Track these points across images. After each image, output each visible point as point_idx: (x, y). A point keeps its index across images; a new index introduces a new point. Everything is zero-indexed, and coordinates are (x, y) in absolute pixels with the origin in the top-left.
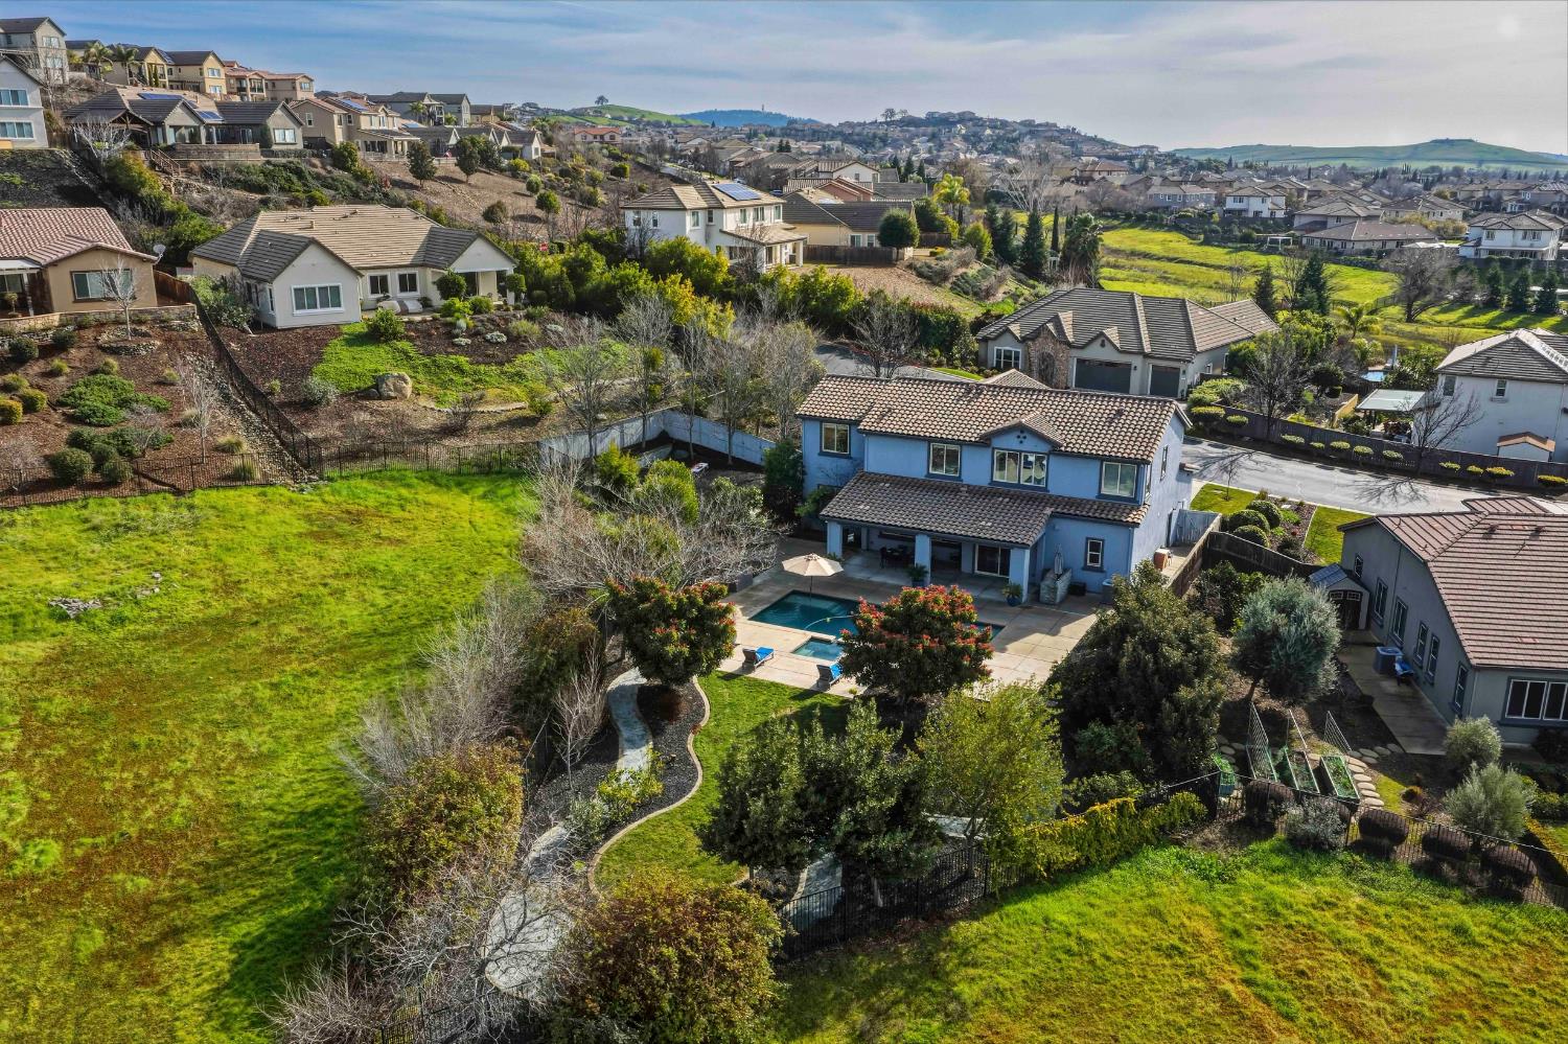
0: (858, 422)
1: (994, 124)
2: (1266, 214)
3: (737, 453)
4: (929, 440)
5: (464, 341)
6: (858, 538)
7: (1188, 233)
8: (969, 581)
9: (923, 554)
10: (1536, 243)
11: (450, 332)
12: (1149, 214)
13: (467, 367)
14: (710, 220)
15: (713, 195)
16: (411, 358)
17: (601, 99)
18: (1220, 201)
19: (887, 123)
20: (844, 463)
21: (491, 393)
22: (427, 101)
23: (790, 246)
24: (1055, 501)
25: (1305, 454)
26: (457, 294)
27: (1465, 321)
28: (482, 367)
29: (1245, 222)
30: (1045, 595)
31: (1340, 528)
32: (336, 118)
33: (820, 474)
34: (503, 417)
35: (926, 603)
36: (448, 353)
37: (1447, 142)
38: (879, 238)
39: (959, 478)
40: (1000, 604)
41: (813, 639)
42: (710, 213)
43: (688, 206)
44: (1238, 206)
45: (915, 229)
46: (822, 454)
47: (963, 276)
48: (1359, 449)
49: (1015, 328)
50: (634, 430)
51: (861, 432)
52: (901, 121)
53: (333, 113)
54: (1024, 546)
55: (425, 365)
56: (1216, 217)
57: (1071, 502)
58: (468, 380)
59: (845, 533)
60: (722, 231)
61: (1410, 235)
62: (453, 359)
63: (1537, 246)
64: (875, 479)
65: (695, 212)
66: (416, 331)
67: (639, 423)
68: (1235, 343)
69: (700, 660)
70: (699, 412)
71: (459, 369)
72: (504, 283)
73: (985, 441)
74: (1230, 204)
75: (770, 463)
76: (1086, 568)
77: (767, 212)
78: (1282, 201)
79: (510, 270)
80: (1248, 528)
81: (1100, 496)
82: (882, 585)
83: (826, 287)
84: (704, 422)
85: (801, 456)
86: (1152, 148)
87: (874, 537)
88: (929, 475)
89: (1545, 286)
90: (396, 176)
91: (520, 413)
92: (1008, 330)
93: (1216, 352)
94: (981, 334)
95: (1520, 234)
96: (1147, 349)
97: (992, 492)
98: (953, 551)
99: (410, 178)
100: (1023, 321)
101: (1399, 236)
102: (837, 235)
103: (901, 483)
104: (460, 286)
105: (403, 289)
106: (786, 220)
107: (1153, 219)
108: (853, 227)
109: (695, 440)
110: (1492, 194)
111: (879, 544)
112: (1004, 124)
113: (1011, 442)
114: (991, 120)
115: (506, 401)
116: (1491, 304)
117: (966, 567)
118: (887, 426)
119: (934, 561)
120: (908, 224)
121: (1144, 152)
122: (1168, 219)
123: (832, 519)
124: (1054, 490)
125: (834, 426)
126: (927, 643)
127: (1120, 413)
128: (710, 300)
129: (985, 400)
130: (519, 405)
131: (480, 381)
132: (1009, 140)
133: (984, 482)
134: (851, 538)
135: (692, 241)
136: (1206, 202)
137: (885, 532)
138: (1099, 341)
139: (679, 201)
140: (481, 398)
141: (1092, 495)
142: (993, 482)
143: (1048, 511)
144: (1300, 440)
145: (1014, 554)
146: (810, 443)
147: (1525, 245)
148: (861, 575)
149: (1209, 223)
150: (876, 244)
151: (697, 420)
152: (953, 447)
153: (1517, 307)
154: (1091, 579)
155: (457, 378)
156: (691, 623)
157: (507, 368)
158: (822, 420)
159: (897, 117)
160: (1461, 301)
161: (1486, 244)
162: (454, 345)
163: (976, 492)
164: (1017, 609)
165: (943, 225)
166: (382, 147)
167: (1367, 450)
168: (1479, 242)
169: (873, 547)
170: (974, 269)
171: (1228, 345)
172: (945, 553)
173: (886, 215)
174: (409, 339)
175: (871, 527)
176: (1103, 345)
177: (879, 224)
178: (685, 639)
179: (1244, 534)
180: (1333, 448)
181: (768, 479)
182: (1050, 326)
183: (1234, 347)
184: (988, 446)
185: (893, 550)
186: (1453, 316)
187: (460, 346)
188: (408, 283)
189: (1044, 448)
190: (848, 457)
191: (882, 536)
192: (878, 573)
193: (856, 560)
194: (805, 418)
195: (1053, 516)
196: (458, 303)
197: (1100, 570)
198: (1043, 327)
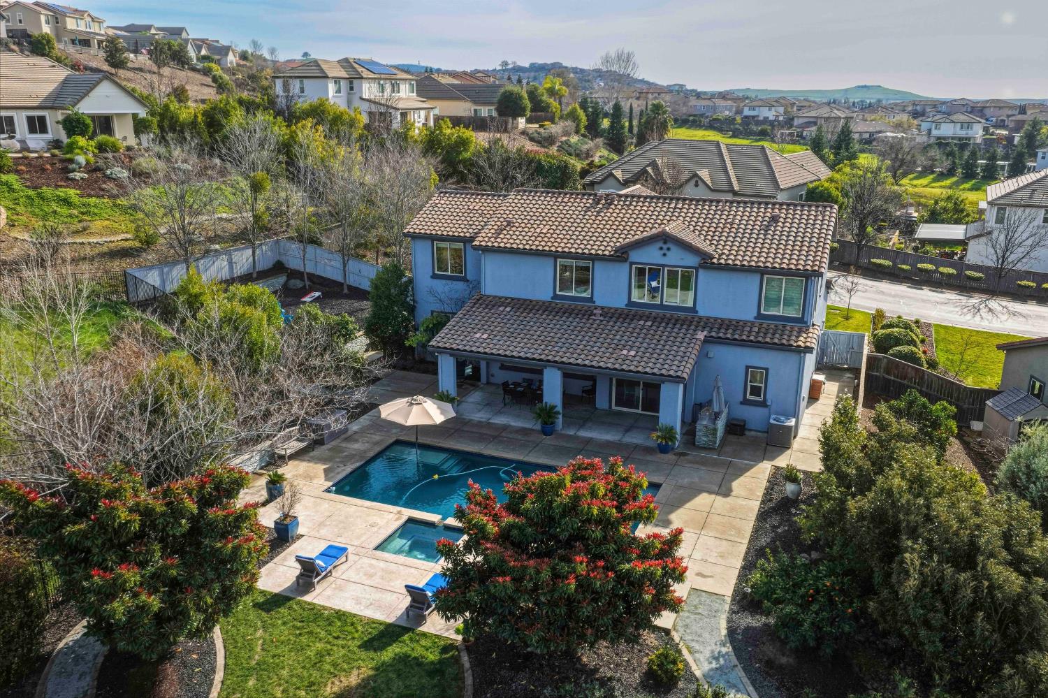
0: (472, 239)
1: (575, 70)
2: (772, 118)
3: (353, 281)
4: (555, 255)
5: (77, 175)
6: (476, 370)
7: (720, 130)
8: (608, 419)
9: (553, 389)
10: (970, 132)
11: (64, 169)
12: (691, 118)
13: (75, 200)
14: (352, 88)
15: (354, 68)
16: (14, 190)
17: (306, 54)
18: (739, 112)
19: (503, 70)
20: (460, 286)
21: (97, 225)
22: (153, 31)
23: (423, 113)
24: (706, 323)
25: (894, 276)
26: (82, 134)
27: (933, 185)
28: (93, 200)
29: (758, 123)
30: (701, 437)
31: (999, 347)
32: (43, 18)
33: (431, 299)
34: (105, 249)
35: (576, 498)
36: (57, 187)
37: (865, 86)
38: (497, 109)
39: (591, 300)
40: (648, 450)
41: (411, 520)
42: (351, 83)
43: (330, 74)
44: (752, 113)
45: (527, 103)
46: (434, 276)
47: (567, 142)
48: (942, 269)
49: (618, 173)
50: (243, 259)
51: (476, 248)
52: (513, 69)
53: (40, 13)
54: (677, 379)
55: (28, 197)
56: (739, 120)
57: (725, 324)
58: (75, 212)
59: (460, 366)
60: (362, 99)
61: (878, 129)
62: (61, 192)
63: (970, 133)
64: (495, 303)
65: (337, 80)
66: (30, 165)
67: (250, 251)
68: (811, 182)
69: (184, 615)
70: (313, 241)
71: (66, 202)
72: (140, 126)
73: (621, 255)
74: (747, 112)
75: (376, 287)
76: (745, 402)
77: (402, 87)
78: (781, 110)
79: (142, 113)
80: (905, 349)
81: (760, 316)
82: (505, 428)
83: (449, 139)
84: (319, 251)
85: (411, 281)
86: (681, 86)
87: (495, 369)
88: (555, 296)
89: (989, 159)
90: (94, 64)
91: (126, 244)
92: (611, 175)
93: (795, 191)
94: (587, 180)
95: (959, 126)
96: (736, 189)
97: (631, 314)
98: (588, 383)
99: (106, 67)
100: (624, 167)
101: (871, 130)
102: (463, 108)
103: (523, 306)
104: (86, 126)
105: (32, 130)
106: (419, 94)
107: (694, 121)
108: (475, 102)
109: (310, 268)
110: (918, 108)
111: (501, 376)
112: (582, 71)
113: (651, 256)
114: (573, 69)
115: (114, 232)
116: (950, 173)
117: (602, 401)
118: (505, 241)
119: (567, 398)
120: (521, 98)
121: (677, 88)
122: (705, 121)
123: (445, 350)
124: (702, 312)
125: (447, 245)
126: (582, 569)
127: (774, 219)
128: (339, 144)
129: (616, 211)
130: (122, 237)
131: (88, 213)
132: (586, 81)
133: (621, 303)
134: (468, 370)
135: (332, 101)
136: (730, 111)
137: (508, 364)
138: (693, 182)
139: (323, 71)
140: (85, 229)
141: (750, 315)
142: (630, 303)
143: (701, 336)
144: (887, 263)
145: (666, 389)
146: (420, 265)
147: (962, 133)
148: (479, 416)
149: (734, 124)
150: (494, 114)
151: (311, 249)
152: (582, 263)
153: (969, 175)
154: (753, 415)
155: (64, 211)
156: (172, 547)
157: (122, 201)
158: (432, 238)
159: (510, 66)
160: (928, 170)
161: (935, 133)
162: (68, 179)
163: (611, 314)
164: (670, 457)
165: (548, 106)
166: (86, 43)
167: (951, 271)
168: (930, 131)
169: (492, 380)
170: (574, 139)
171: (806, 184)
172: (577, 387)
173: (502, 90)
174: (18, 172)
175: (491, 359)
176: (697, 185)
177: (496, 99)
178: (153, 582)
179: (901, 355)
180: (921, 270)
181: (376, 305)
182: (649, 169)
183: (811, 186)
184: (626, 260)
185: (517, 384)
186: (924, 181)
187: (73, 180)
188: (37, 125)
189: (692, 260)
190: (464, 279)
191: (503, 367)
192: (499, 413)
193: (475, 397)
194: (415, 237)
195: (708, 340)
196: (82, 141)
197: (763, 404)
198: (644, 172)
